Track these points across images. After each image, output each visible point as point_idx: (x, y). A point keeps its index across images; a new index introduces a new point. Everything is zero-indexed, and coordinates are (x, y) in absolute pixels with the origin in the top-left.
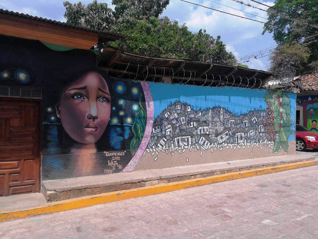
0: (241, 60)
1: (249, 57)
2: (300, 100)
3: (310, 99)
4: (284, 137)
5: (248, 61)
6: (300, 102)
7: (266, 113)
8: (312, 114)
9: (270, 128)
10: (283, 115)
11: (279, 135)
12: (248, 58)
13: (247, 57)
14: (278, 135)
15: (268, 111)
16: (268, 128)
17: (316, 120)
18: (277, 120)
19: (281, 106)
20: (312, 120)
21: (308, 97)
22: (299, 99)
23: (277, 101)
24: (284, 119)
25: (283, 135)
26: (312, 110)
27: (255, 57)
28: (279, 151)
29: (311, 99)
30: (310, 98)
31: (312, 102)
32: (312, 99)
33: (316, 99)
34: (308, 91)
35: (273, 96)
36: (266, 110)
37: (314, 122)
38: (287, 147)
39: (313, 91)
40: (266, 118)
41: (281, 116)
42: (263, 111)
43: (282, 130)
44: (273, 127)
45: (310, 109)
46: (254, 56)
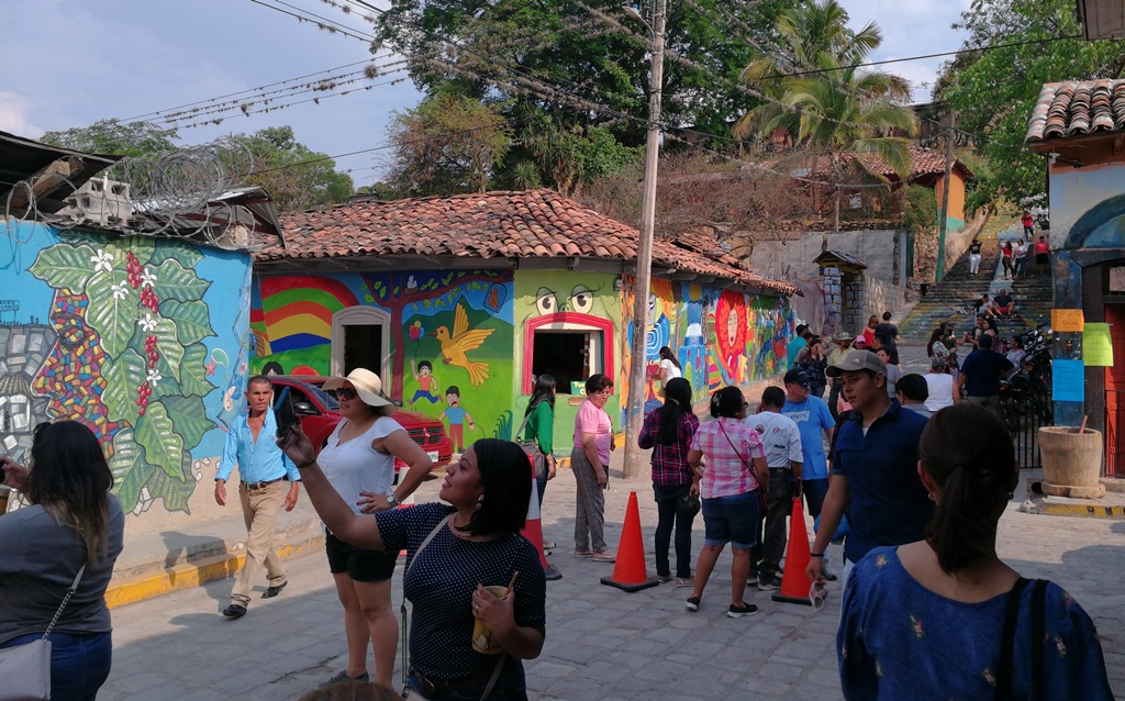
0: (192, 114)
1: (222, 107)
2: (380, 288)
3: (412, 284)
4: (167, 444)
5: (217, 122)
6: (382, 294)
7: (45, 339)
8: (418, 340)
9: (76, 408)
10: (158, 345)
11: (134, 440)
12: (217, 108)
13: (214, 103)
14: (128, 437)
15: (58, 327)
16: (61, 408)
17: (429, 360)
18: (122, 372)
19: (146, 305)
20: (419, 360)
21: (405, 275)
22: (380, 283)
23: (124, 282)
24: (165, 362)
25: (164, 438)
26: (418, 324)
27: (244, 109)
28: (137, 511)
29: (415, 285)
30: (411, 278)
31: (418, 296)
32: (419, 286)
33: (429, 284)
34: (397, 253)
35: (93, 259)
36: (44, 320)
37: (425, 370)
38: (186, 490)
39: (412, 256)
40: (47, 363)
41: (150, 350)
42: (24, 326)
43: (158, 413)
44: (99, 404)
45: (411, 322)
46: (240, 103)
